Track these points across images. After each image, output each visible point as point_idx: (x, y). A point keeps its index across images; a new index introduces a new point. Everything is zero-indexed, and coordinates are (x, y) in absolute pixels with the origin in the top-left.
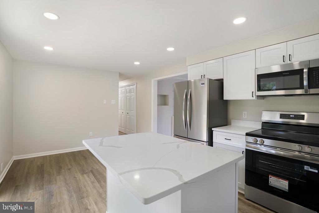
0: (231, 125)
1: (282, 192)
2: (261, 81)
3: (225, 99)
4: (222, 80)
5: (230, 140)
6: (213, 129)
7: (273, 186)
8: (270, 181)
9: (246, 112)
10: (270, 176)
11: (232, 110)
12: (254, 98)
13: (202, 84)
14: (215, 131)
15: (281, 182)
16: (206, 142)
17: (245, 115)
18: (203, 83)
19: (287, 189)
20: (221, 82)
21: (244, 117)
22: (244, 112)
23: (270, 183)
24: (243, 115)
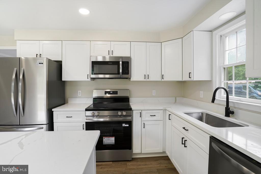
0: (68, 103)
1: (111, 146)
2: (94, 67)
3: (63, 80)
4: (61, 62)
5: (72, 117)
6: (53, 110)
7: (106, 144)
8: (103, 141)
9: (80, 91)
10: (104, 138)
11: (68, 90)
12: (89, 79)
13: (40, 63)
14: (55, 111)
15: (111, 139)
16: (46, 124)
17: (80, 93)
18: (42, 62)
19: (114, 142)
20: (59, 64)
21: (79, 95)
22: (79, 91)
23: (104, 142)
24: (79, 93)
